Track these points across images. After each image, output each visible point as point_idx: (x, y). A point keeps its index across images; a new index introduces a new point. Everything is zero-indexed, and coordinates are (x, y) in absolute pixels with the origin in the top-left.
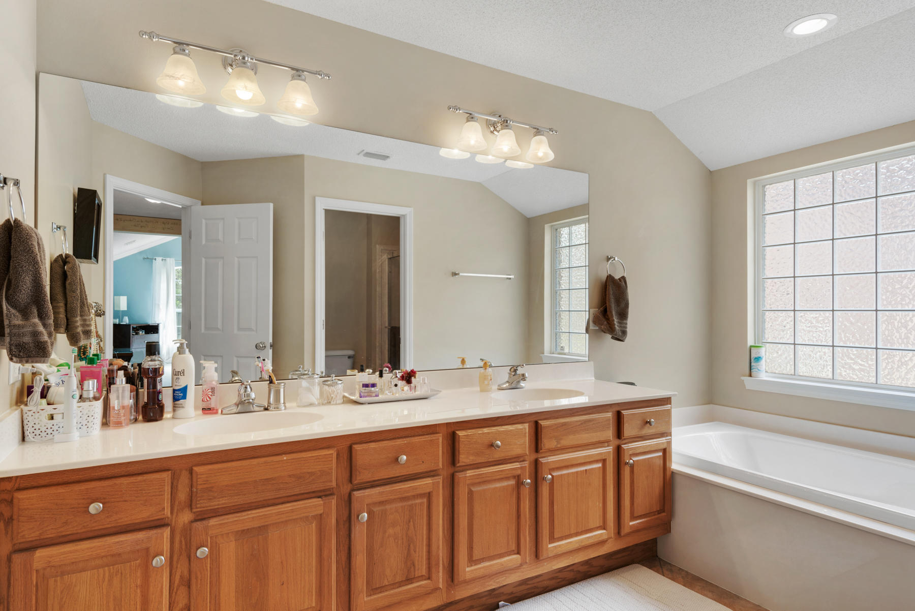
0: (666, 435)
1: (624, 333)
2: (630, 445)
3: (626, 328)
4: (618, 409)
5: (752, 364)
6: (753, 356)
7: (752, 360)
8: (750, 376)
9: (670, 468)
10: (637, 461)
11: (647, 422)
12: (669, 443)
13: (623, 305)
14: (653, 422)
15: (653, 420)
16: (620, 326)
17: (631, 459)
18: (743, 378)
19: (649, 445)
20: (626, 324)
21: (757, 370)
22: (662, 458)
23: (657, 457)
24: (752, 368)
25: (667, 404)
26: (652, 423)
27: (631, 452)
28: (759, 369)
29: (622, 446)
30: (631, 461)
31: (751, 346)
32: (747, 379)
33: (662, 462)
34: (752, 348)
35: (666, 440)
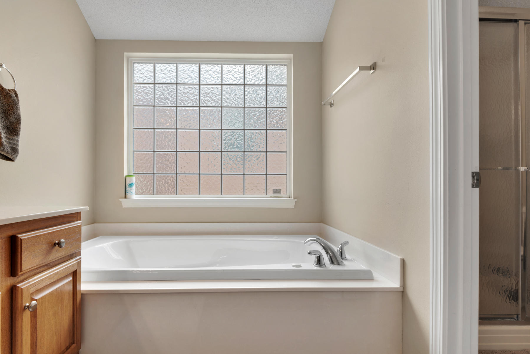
0: (75, 255)
1: (15, 150)
2: (30, 280)
3: (17, 145)
4: (11, 233)
5: (127, 189)
6: (128, 183)
7: (127, 186)
8: (126, 197)
9: (80, 291)
10: (41, 298)
11: (55, 244)
12: (79, 263)
13: (13, 119)
14: (63, 242)
15: (63, 240)
16: (10, 143)
17: (33, 299)
18: (120, 200)
19: (57, 273)
20: (18, 141)
21: (131, 193)
22: (72, 282)
23: (67, 283)
24: (127, 192)
25: (77, 220)
26: (62, 244)
27: (32, 290)
28: (132, 192)
29: (19, 285)
30: (34, 302)
31: (126, 176)
32: (123, 200)
33: (71, 287)
34: (127, 177)
35: (76, 260)
